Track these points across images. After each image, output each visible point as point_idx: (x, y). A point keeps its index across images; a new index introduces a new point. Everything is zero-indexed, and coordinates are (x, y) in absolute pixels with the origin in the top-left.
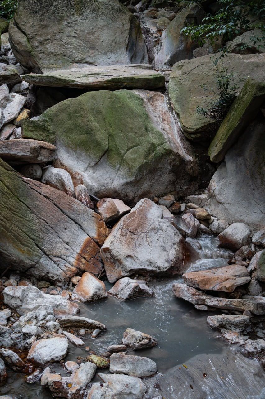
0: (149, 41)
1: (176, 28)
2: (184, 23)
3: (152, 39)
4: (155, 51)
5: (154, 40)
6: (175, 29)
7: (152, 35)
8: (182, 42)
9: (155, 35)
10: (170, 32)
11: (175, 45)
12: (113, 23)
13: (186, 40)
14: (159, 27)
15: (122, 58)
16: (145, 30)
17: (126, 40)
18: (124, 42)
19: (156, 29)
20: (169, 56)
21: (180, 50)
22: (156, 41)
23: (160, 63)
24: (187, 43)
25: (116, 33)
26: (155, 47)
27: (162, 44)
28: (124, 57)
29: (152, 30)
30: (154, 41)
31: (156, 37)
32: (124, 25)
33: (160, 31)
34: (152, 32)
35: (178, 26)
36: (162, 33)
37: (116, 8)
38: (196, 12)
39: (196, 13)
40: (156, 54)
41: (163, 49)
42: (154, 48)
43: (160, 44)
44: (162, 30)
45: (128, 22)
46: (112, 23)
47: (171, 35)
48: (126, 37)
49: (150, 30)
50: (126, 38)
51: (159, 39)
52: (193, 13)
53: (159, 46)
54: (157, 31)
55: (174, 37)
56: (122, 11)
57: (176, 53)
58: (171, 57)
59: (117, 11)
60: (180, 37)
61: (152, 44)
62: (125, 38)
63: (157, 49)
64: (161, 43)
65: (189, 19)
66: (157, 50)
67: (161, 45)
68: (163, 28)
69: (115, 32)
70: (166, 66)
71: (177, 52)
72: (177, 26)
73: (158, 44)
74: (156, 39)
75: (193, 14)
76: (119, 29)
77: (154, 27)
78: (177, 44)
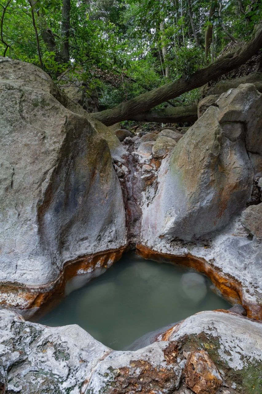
0: (134, 178)
1: (191, 150)
2: (216, 134)
3: (140, 175)
4: (144, 199)
5: (142, 177)
6: (189, 153)
7: (141, 167)
8: (208, 187)
9: (146, 167)
10: (175, 160)
11: (187, 193)
12: (13, 134)
13: (219, 183)
14: (156, 153)
15: (18, 237)
16: (131, 159)
17: (43, 180)
18: (36, 186)
19: (150, 157)
20: (173, 220)
21: (201, 208)
22: (147, 179)
23: (151, 229)
24: (222, 189)
25: (20, 159)
26: (144, 190)
27: (159, 186)
28: (26, 233)
29: (142, 157)
30: (144, 179)
31: (147, 172)
32: (44, 138)
33: (157, 159)
34: (142, 161)
35: (196, 146)
36: (160, 164)
37: (33, 97)
38: (247, 107)
39: (247, 111)
40: (145, 206)
41: (159, 197)
42: (143, 193)
43: (154, 185)
44: (162, 158)
45: (59, 132)
46: (11, 132)
47: (177, 168)
48: (44, 171)
49: (140, 158)
50: (46, 173)
51: (153, 176)
52: (241, 108)
53: (152, 190)
54: (151, 160)
55: (187, 172)
56: (49, 104)
57: (191, 215)
58: (176, 223)
59: (36, 105)
60: (204, 173)
61: (139, 184)
62: (41, 175)
63: (147, 195)
64: (157, 183)
65: (229, 127)
66: (148, 198)
67: (156, 188)
68: (163, 154)
69: (17, 156)
70: (163, 242)
71: (193, 212)
72: (192, 146)
73: (151, 184)
74: (148, 175)
75: (239, 113)
76: (29, 149)
77: (148, 152)
78: (194, 190)
